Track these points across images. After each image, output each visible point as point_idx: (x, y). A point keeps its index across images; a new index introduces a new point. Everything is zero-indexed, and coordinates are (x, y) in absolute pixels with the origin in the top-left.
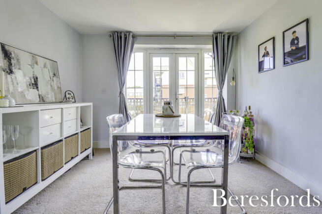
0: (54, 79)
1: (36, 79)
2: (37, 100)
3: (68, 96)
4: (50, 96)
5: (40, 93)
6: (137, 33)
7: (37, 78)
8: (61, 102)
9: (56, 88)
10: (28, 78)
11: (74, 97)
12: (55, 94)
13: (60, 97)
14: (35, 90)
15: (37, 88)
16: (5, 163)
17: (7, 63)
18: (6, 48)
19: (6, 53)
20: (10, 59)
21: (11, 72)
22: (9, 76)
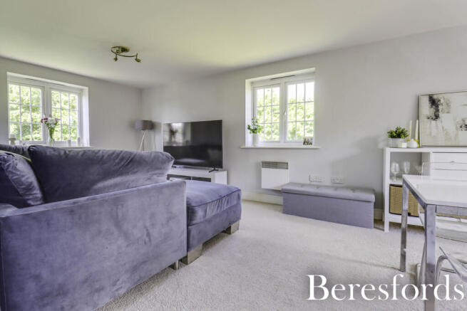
10: (459, 120)
16: (391, 185)
17: (433, 110)
18: (435, 97)
19: (434, 102)
20: (437, 106)
21: (437, 117)
22: (433, 122)
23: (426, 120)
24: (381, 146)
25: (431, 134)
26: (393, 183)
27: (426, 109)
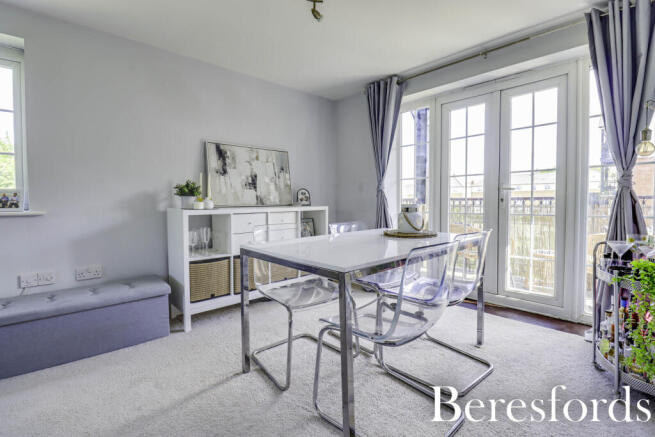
0: (282, 175)
1: (254, 179)
2: (254, 202)
3: (300, 197)
4: (272, 198)
5: (259, 194)
6: (407, 74)
7: (256, 176)
8: (290, 205)
9: (282, 186)
10: (244, 177)
11: (308, 199)
12: (280, 194)
13: (288, 198)
14: (253, 191)
15: (255, 188)
16: (191, 263)
17: (220, 162)
18: (222, 147)
19: (221, 154)
20: (224, 159)
21: (225, 172)
22: (222, 177)
23: (215, 174)
24: (162, 207)
25: (220, 191)
26: (193, 260)
27: (214, 162)
